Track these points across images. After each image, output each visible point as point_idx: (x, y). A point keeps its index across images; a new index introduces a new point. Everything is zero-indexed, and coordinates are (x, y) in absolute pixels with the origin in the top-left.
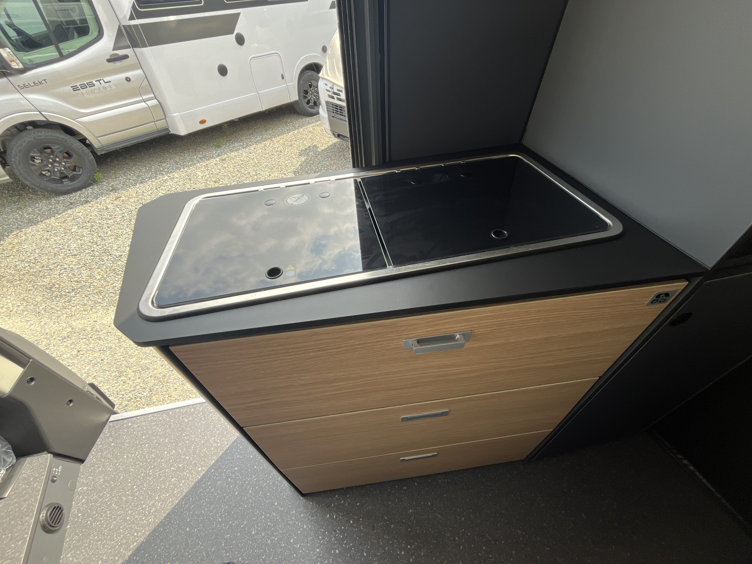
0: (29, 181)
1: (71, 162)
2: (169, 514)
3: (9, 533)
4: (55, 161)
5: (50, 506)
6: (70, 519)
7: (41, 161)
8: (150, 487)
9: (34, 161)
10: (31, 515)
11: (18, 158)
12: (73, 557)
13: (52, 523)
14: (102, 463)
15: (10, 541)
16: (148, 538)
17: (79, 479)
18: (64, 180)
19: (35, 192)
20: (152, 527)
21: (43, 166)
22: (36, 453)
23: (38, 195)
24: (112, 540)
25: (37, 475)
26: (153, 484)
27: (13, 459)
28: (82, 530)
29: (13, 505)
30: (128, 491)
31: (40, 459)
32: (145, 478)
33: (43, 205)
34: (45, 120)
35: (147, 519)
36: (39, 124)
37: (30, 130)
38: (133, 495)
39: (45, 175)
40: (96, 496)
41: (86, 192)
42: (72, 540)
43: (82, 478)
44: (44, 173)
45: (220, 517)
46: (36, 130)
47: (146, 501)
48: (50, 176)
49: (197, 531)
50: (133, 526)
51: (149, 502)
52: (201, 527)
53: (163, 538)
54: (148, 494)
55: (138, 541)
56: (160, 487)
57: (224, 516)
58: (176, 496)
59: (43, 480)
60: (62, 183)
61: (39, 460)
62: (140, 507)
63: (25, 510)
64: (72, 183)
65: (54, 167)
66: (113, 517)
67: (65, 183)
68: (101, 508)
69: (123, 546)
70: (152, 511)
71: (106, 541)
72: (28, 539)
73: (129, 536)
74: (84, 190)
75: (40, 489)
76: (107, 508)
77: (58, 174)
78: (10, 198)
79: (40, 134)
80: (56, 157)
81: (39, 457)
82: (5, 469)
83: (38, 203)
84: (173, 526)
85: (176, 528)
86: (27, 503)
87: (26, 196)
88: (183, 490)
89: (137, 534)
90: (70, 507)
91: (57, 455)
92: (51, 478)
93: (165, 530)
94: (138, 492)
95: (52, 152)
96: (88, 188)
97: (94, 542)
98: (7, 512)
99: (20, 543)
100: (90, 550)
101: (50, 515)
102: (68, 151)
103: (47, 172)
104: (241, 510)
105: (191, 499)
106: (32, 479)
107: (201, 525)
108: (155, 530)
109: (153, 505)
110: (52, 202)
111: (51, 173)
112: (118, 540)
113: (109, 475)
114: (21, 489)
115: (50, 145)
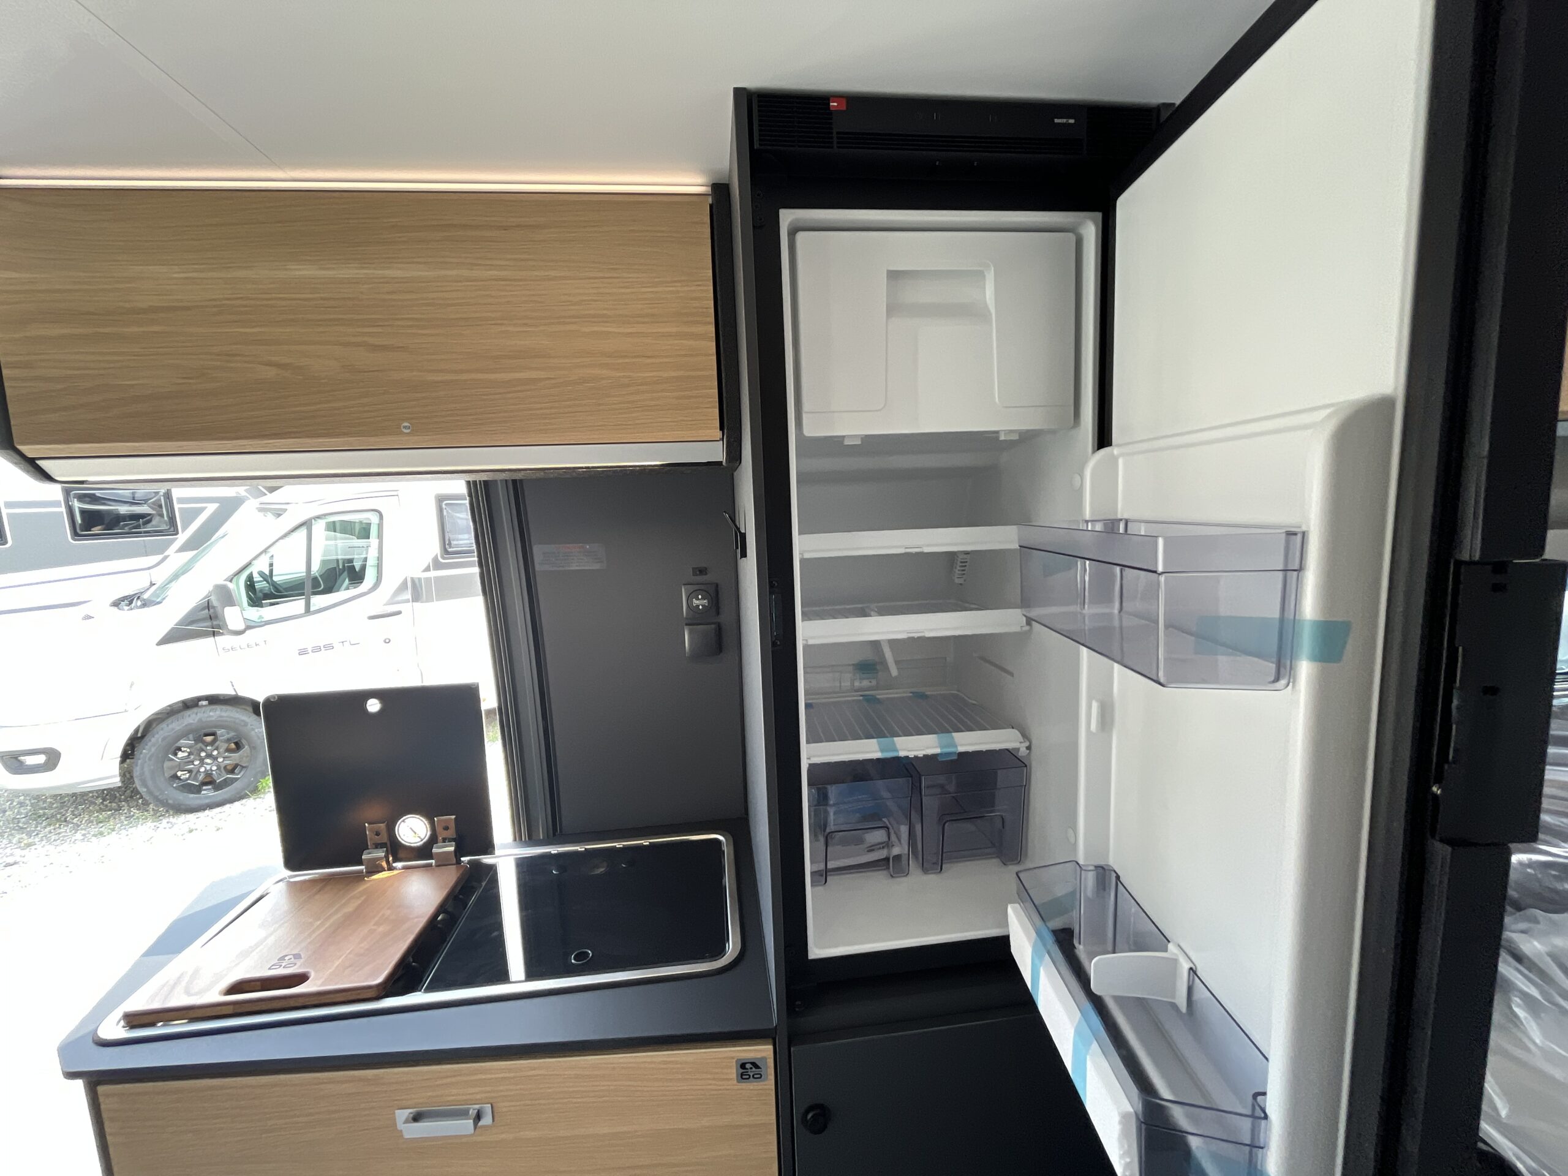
1: (235, 758)
4: (209, 756)
7: (186, 755)
9: (176, 755)
11: (154, 749)
18: (204, 788)
19: (144, 806)
21: (185, 763)
23: (147, 811)
33: (143, 830)
34: (233, 693)
36: (220, 699)
37: (203, 706)
39: (178, 778)
44: (179, 774)
46: (211, 708)
48: (187, 779)
60: (199, 792)
64: (215, 793)
65: (202, 764)
67: (203, 792)
74: (228, 806)
77: (202, 776)
78: (96, 814)
79: (212, 714)
80: (217, 749)
83: (136, 826)
87: (126, 811)
95: (214, 742)
103: (186, 772)
110: (161, 825)
111: (190, 775)
115: (217, 730)
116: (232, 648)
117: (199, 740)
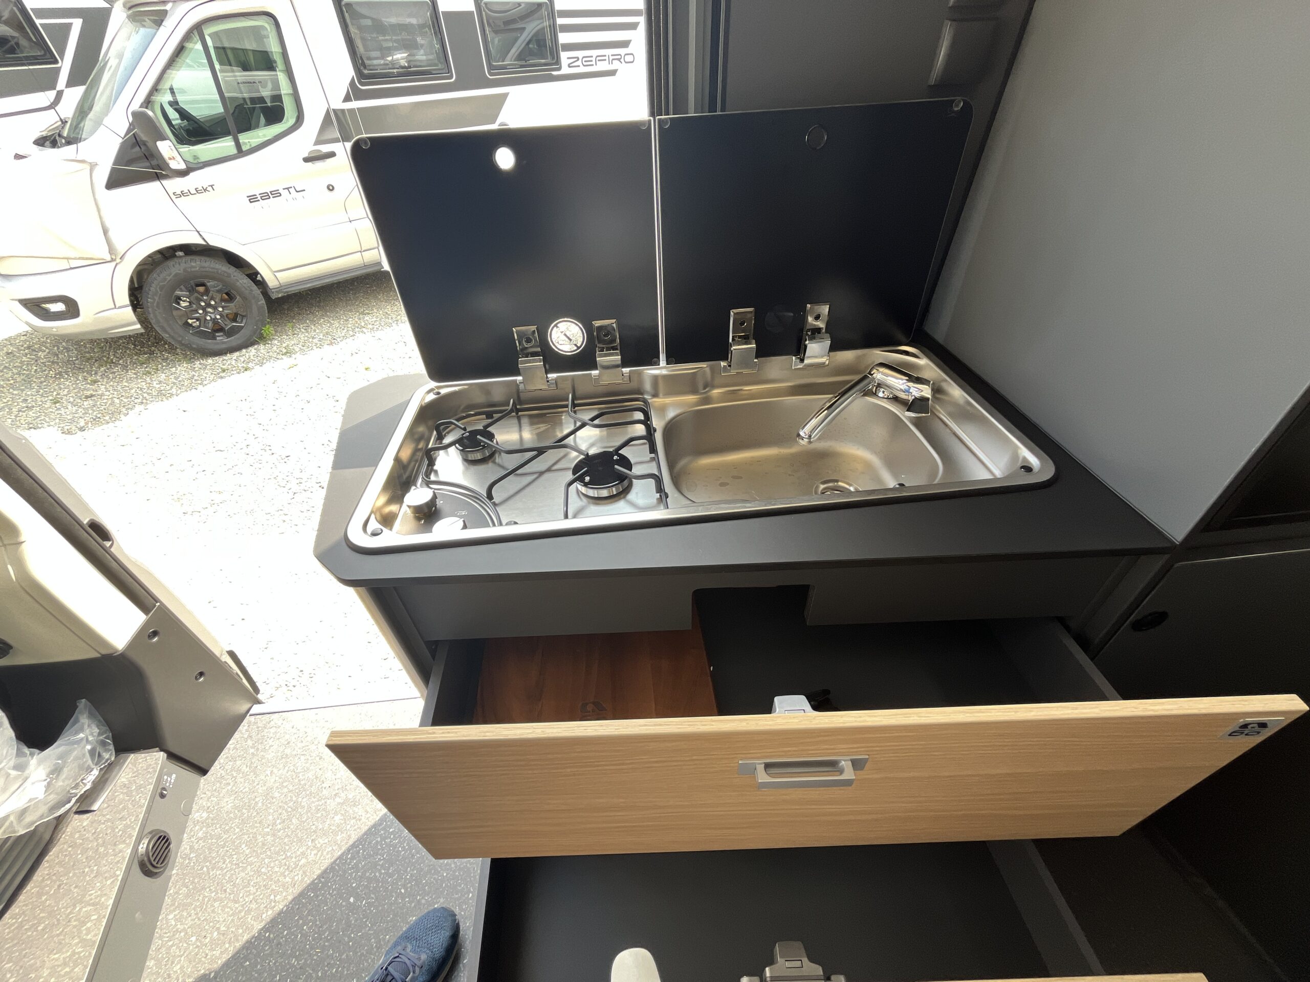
0: (166, 332)
1: (232, 307)
2: (325, 872)
3: (95, 866)
4: (209, 305)
5: (154, 833)
6: (177, 861)
7: (188, 304)
8: (300, 825)
9: (179, 304)
10: (128, 842)
11: (157, 298)
12: (176, 920)
13: (154, 860)
14: (233, 779)
15: (95, 877)
16: (291, 905)
17: (196, 799)
18: (217, 334)
19: (172, 349)
20: (297, 890)
21: (190, 312)
22: (145, 749)
23: (177, 354)
24: (236, 902)
25: (142, 782)
26: (306, 820)
27: (111, 755)
28: (194, 879)
29: (104, 823)
30: (268, 828)
31: (148, 758)
32: (295, 810)
33: (182, 370)
34: (203, 243)
35: (292, 874)
36: (194, 248)
37: (180, 257)
38: (274, 835)
39: (191, 325)
40: (219, 829)
41: (247, 354)
42: (177, 893)
43: (201, 798)
44: (190, 321)
45: (404, 886)
46: (189, 258)
47: (294, 846)
48: (199, 326)
49: (365, 903)
50: (270, 883)
51: (297, 848)
52: (373, 898)
53: (313, 908)
54: (296, 835)
55: (275, 909)
56: (317, 827)
57: (409, 885)
58: (339, 845)
59: (149, 791)
60: (214, 338)
61: (146, 760)
62: (282, 855)
63: (121, 832)
64: (229, 339)
65: (206, 313)
66: (241, 865)
67: (218, 338)
68: (225, 849)
69: (252, 913)
70: (300, 864)
71: (227, 903)
72: (120, 878)
73: (261, 899)
74: (244, 350)
75: (144, 804)
76: (234, 850)
77: (211, 324)
78: (136, 357)
79: (193, 264)
80: (212, 298)
81: (147, 754)
82: (99, 768)
83: (175, 367)
84: (329, 892)
85: (335, 895)
86: (125, 822)
87: (159, 355)
88: (349, 837)
89: (275, 896)
90: (180, 841)
91: (173, 756)
92: (159, 791)
93: (318, 896)
94: (282, 831)
95: (207, 292)
96: (250, 348)
97: (209, 900)
98: (95, 833)
99: (109, 882)
100: (203, 913)
101: (153, 848)
102: (230, 291)
103: (195, 320)
104: (437, 880)
105: (361, 851)
106: (134, 787)
107: (373, 896)
108: (302, 894)
109: (303, 853)
110: (196, 366)
111: (200, 323)
112: (245, 903)
113: (242, 799)
114: (118, 800)
115: (206, 281)
116: (183, 194)
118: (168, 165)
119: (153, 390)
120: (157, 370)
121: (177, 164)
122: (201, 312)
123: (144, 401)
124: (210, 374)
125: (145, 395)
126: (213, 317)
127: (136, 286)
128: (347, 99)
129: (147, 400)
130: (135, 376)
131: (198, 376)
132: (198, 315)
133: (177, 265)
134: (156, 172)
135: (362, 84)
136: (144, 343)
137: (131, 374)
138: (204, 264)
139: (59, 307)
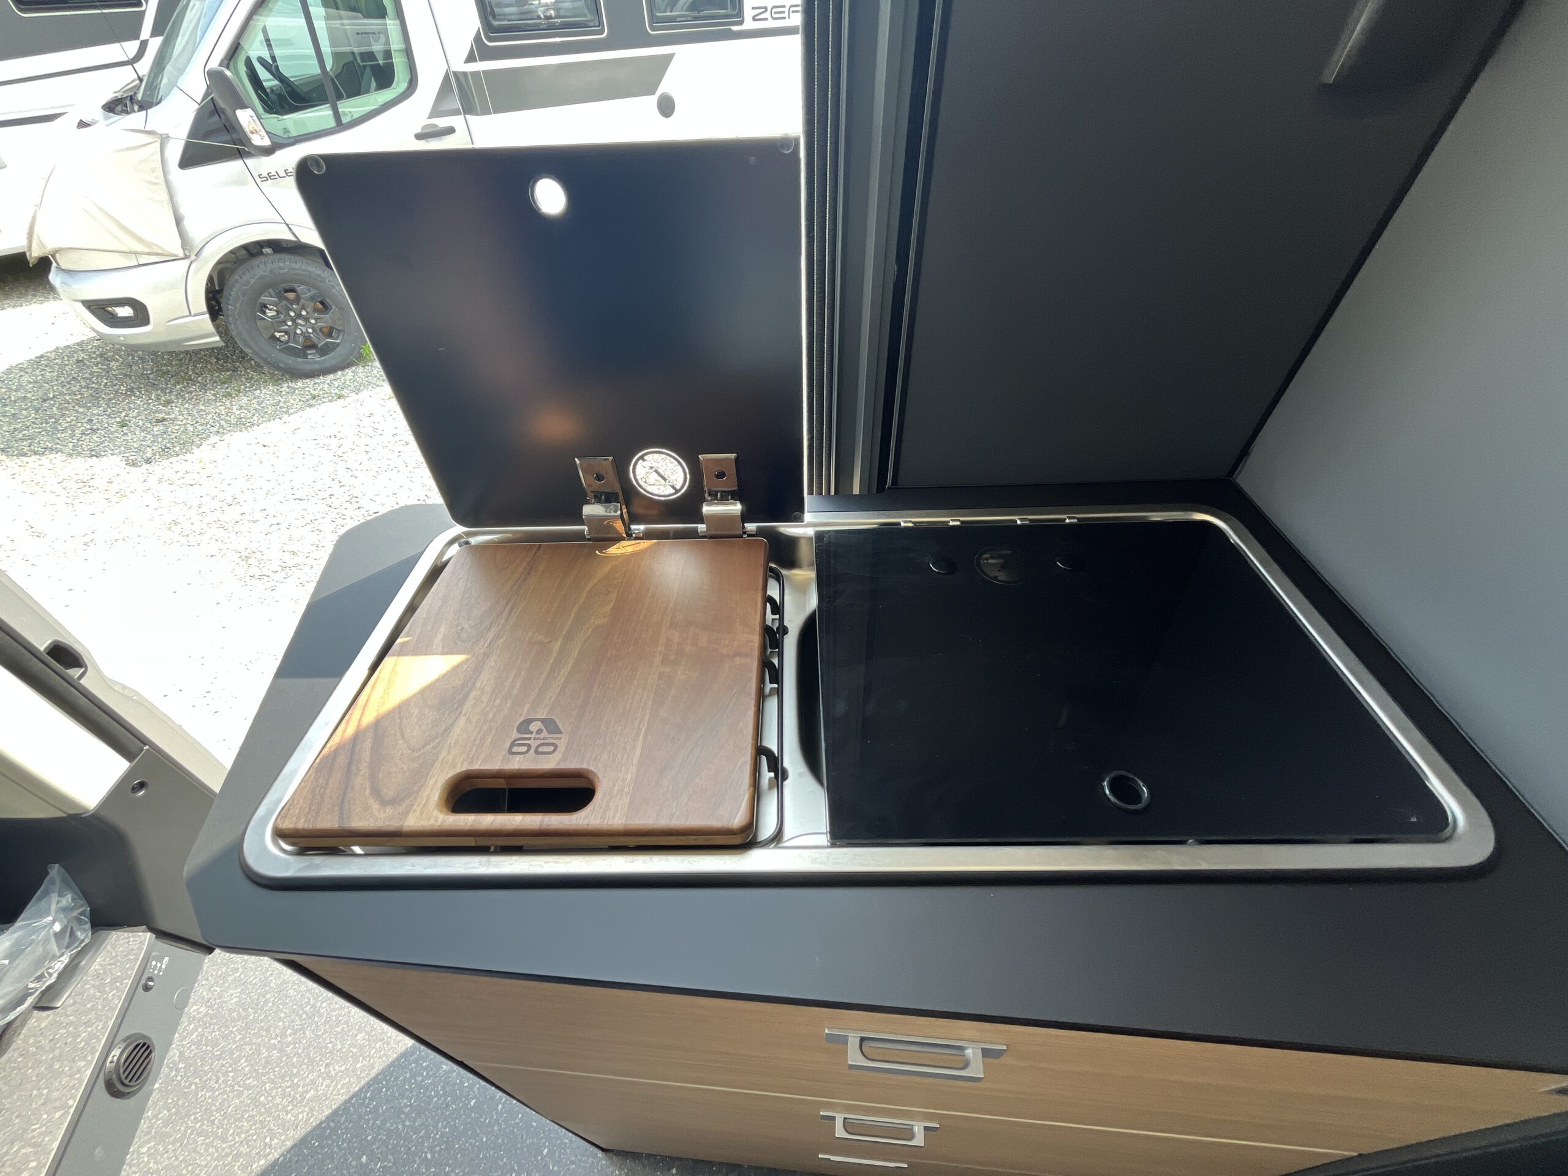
0: (250, 347)
1: (327, 319)
2: (335, 1113)
3: (46, 1088)
4: (299, 316)
5: (129, 1040)
6: (162, 1070)
7: (275, 313)
8: (315, 1040)
9: (264, 313)
10: (89, 1058)
11: (238, 305)
12: (150, 1156)
13: (126, 1078)
14: (243, 963)
15: (44, 1104)
16: (289, 1155)
17: (196, 985)
18: (309, 352)
19: (258, 368)
20: (296, 1135)
21: (278, 323)
22: (129, 926)
23: (263, 373)
24: (224, 1141)
25: (119, 974)
26: (323, 1034)
27: (86, 935)
28: (178, 1100)
29: (65, 1027)
30: (276, 1039)
31: (131, 939)
32: (311, 1018)
33: (267, 393)
34: (293, 239)
35: (296, 1111)
36: (284, 244)
37: (268, 254)
38: (281, 1050)
39: (278, 339)
40: (217, 1033)
41: (343, 378)
42: (156, 1117)
43: (202, 985)
44: (277, 335)
45: (431, 1149)
46: (278, 256)
47: (303, 1070)
48: (288, 342)
49: (380, 1167)
50: (267, 1119)
51: (307, 1073)
52: (390, 1161)
53: (315, 1164)
54: (308, 1054)
55: (269, 1158)
56: (333, 1047)
57: (438, 1148)
58: (358, 1077)
59: (126, 986)
60: (305, 356)
61: (129, 941)
62: (288, 1081)
63: (83, 1043)
64: (322, 358)
65: (296, 325)
66: (236, 1088)
67: (309, 357)
68: (221, 1061)
69: (241, 1160)
70: (307, 1097)
71: (213, 1140)
72: (72, 1110)
73: (255, 1141)
74: (340, 373)
75: (117, 1005)
76: (230, 1066)
77: (301, 339)
78: (217, 374)
79: (281, 265)
80: (303, 308)
81: (131, 934)
82: (69, 954)
83: (259, 389)
84: (338, 1143)
85: (344, 1148)
86: (90, 1029)
87: (243, 373)
88: (372, 1066)
89: (271, 1140)
90: (169, 1043)
91: (162, 935)
92: (143, 982)
93: (323, 1148)
94: (292, 1046)
95: (297, 300)
96: (347, 370)
97: (192, 1133)
98: (52, 1040)
99: (58, 1115)
100: (182, 1150)
101: (125, 1061)
102: (324, 299)
103: (283, 334)
104: (473, 1146)
105: (384, 1090)
106: (108, 980)
107: (390, 1157)
108: (303, 1142)
109: (313, 1082)
110: (283, 389)
111: (289, 337)
112: (235, 1144)
113: (250, 993)
114: (87, 996)
115: (295, 285)
116: (270, 177)
117: (281, 297)
118: (249, 140)
119: (232, 417)
120: (239, 391)
121: (260, 140)
122: (290, 323)
123: (221, 430)
124: (298, 400)
125: (223, 423)
126: (304, 330)
127: (217, 288)
128: (470, 59)
129: (224, 429)
130: (214, 398)
131: (285, 402)
132: (287, 327)
133: (262, 266)
134: (238, 148)
135: (490, 39)
136: (228, 357)
137: (209, 395)
138: (293, 265)
139: (125, 312)
